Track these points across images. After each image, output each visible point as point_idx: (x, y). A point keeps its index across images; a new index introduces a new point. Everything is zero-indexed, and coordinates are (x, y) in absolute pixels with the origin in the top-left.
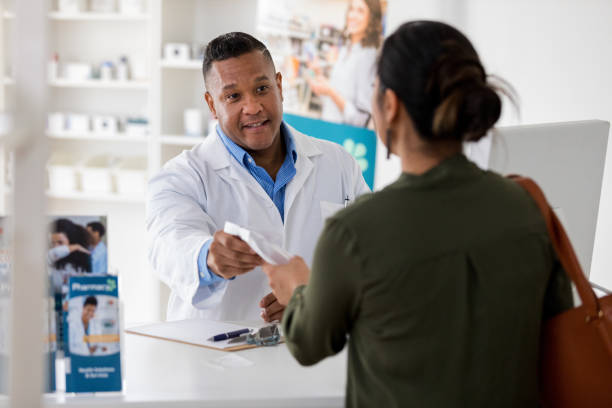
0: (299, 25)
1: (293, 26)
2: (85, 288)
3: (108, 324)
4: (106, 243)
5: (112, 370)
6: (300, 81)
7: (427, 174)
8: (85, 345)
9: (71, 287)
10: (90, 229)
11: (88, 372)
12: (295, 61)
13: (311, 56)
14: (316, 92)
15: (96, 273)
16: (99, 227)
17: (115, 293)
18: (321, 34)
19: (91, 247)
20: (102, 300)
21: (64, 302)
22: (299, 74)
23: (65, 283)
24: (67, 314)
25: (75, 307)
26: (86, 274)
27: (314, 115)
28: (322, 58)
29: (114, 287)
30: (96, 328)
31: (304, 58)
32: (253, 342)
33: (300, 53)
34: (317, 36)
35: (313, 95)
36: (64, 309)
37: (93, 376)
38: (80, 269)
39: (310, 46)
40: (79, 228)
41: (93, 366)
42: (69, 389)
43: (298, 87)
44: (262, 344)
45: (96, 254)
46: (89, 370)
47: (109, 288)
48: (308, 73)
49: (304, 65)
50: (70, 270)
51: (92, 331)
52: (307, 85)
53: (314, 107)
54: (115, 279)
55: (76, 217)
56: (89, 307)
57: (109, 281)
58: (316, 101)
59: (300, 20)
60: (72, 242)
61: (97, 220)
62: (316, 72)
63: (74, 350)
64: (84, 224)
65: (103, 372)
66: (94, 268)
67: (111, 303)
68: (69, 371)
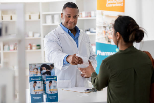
0: (105, 23)
1: (104, 24)
2: (49, 79)
3: (55, 87)
4: (54, 69)
5: (56, 97)
6: (106, 36)
7: (125, 50)
8: (50, 91)
9: (46, 79)
10: (50, 66)
11: (50, 97)
12: (105, 32)
13: (108, 30)
14: (109, 38)
15: (52, 76)
16: (53, 65)
17: (56, 80)
18: (110, 25)
19: (51, 70)
20: (53, 81)
21: (45, 82)
22: (106, 34)
23: (45, 78)
24: (46, 85)
25: (47, 83)
26: (50, 76)
27: (109, 43)
28: (110, 31)
29: (56, 78)
30: (52, 88)
31: (107, 31)
32: (91, 91)
33: (106, 30)
34: (109, 26)
35: (109, 39)
36: (45, 84)
37: (52, 98)
38: (49, 75)
39: (108, 28)
40: (48, 66)
41: (52, 96)
42: (46, 102)
43: (105, 37)
44: (93, 91)
45: (52, 71)
46: (51, 97)
47: (55, 79)
48: (107, 34)
49: (107, 32)
50: (46, 75)
51: (51, 88)
52: (107, 37)
53: (109, 41)
54: (56, 77)
55: (47, 63)
56: (50, 83)
57: (55, 77)
58: (109, 40)
59: (105, 22)
60: (47, 69)
61: (52, 64)
62: (109, 34)
63: (47, 93)
64: (49, 65)
65: (54, 97)
66: (52, 75)
67: (55, 82)
68: (46, 97)
